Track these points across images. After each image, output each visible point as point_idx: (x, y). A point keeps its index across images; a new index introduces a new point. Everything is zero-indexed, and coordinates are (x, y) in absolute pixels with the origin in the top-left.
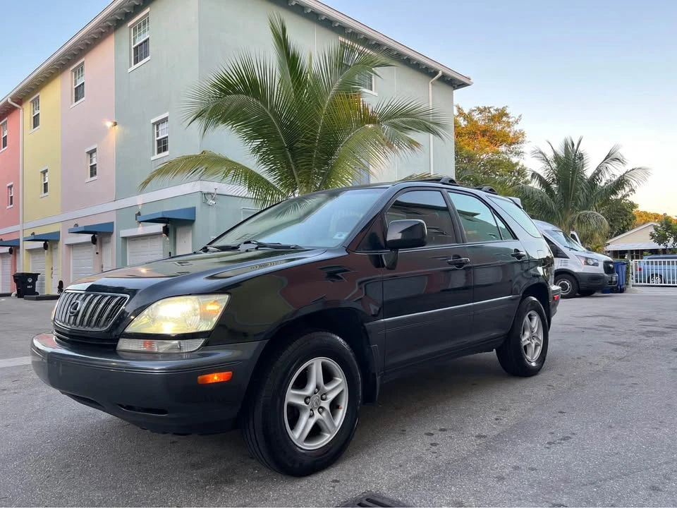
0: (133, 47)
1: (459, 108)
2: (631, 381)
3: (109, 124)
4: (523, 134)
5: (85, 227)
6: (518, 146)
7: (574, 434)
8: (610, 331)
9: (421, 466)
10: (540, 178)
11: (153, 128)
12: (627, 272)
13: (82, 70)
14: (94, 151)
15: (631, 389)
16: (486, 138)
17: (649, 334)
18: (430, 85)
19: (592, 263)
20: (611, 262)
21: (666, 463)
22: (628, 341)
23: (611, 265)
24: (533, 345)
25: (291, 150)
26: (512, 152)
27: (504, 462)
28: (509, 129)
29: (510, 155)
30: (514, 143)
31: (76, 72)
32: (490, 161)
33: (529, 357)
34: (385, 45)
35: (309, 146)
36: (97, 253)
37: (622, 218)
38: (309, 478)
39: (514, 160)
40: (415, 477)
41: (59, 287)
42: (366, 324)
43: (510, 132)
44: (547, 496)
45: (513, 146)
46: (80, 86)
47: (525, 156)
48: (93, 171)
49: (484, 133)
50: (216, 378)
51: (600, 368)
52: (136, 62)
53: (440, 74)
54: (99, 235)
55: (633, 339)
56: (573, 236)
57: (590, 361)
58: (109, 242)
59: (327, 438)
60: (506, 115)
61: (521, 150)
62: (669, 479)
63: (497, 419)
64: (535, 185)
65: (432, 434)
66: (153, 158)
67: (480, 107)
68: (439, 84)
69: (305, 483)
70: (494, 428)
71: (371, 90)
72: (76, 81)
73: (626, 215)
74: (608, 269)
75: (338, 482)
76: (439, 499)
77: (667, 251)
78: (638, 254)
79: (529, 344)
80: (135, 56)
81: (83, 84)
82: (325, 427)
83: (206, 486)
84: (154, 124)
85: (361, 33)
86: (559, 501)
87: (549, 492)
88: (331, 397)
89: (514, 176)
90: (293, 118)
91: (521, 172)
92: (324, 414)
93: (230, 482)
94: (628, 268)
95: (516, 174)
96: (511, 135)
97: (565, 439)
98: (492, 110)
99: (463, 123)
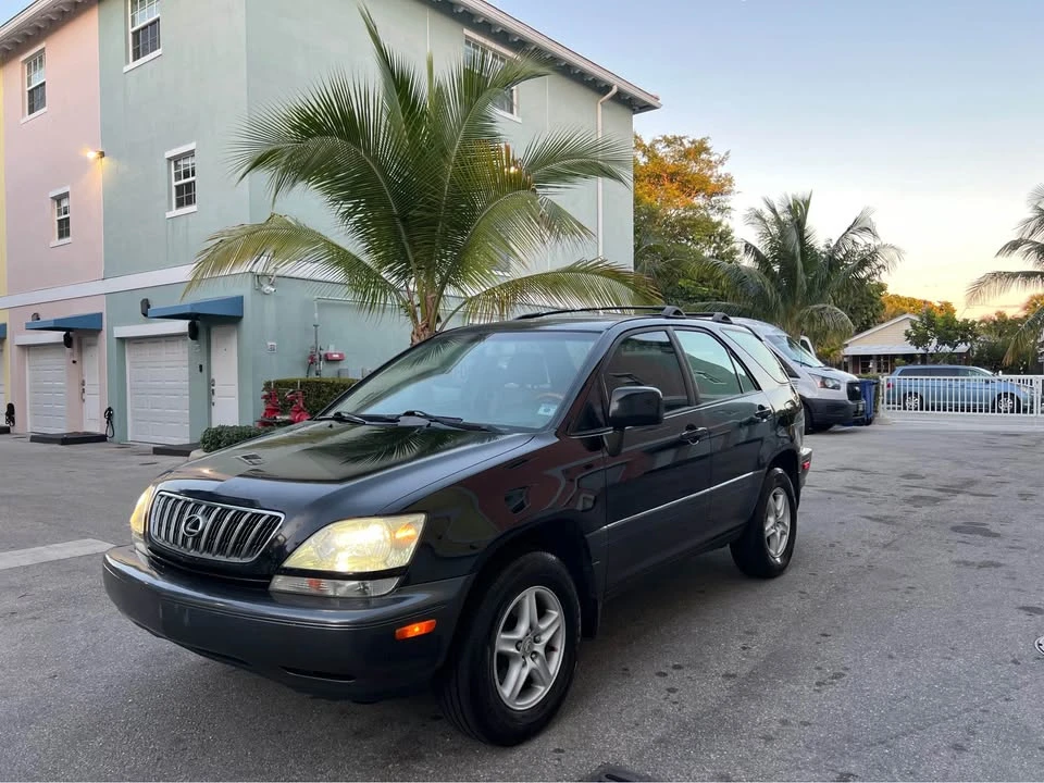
0: (131, 30)
1: (636, 137)
2: (907, 583)
3: (92, 155)
4: (730, 181)
5: (55, 321)
6: (723, 198)
7: (846, 669)
8: (865, 497)
9: (663, 724)
10: (757, 253)
11: (169, 167)
12: (877, 395)
13: (41, 61)
14: (66, 195)
15: (907, 596)
16: (676, 185)
17: (917, 501)
18: (599, 105)
19: (831, 385)
20: (856, 384)
21: (967, 710)
22: (892, 514)
23: (857, 388)
24: (778, 534)
25: (404, 220)
26: (713, 207)
27: (768, 715)
28: (710, 173)
29: (711, 212)
30: (717, 194)
31: (29, 65)
32: (680, 220)
33: (772, 552)
34: (532, 43)
35: (432, 215)
36: (74, 362)
37: (867, 306)
38: (523, 747)
39: (716, 218)
40: (660, 741)
41: (7, 414)
42: (587, 536)
43: (711, 176)
44: (830, 763)
45: (714, 198)
46: (37, 88)
47: (733, 214)
48: (64, 228)
49: (672, 177)
50: (417, 629)
51: (861, 561)
52: (137, 56)
53: (614, 90)
54: (78, 334)
55: (897, 511)
56: (804, 344)
57: (848, 549)
58: (94, 345)
59: (541, 692)
60: (706, 150)
61: (727, 204)
62: (973, 733)
63: (744, 648)
64: (747, 262)
65: (665, 675)
66: (169, 215)
67: (669, 136)
68: (611, 104)
69: (518, 755)
70: (744, 662)
71: (512, 112)
72: (29, 79)
73: (872, 303)
74: (852, 394)
75: (563, 751)
76: (698, 771)
77: (928, 358)
78: (887, 362)
79: (774, 534)
80: (134, 45)
81: (44, 84)
82: (538, 678)
83: (388, 764)
84: (170, 159)
85: (498, 25)
86: (846, 770)
87: (833, 757)
88: (545, 638)
89: (715, 242)
90: (407, 173)
91: (725, 237)
92: (537, 661)
93: (417, 757)
94: (877, 389)
95: (718, 239)
96: (713, 180)
97: (838, 676)
98: (685, 141)
99: (643, 160)
